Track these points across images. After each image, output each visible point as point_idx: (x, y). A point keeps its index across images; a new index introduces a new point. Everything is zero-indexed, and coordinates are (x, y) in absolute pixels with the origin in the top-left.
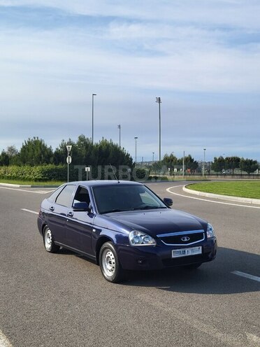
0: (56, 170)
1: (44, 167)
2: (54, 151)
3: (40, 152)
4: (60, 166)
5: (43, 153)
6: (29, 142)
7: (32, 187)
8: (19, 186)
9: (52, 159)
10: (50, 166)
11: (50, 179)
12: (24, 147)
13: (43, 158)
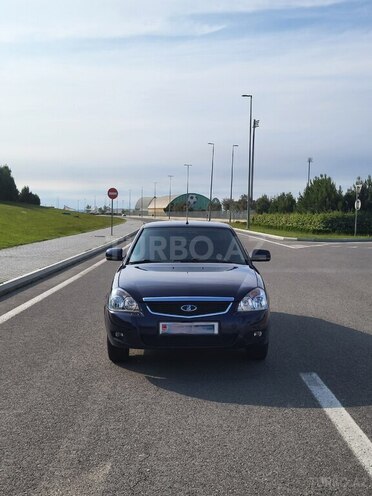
0: (343, 218)
1: (327, 215)
2: (344, 194)
3: (325, 194)
4: (349, 214)
5: (329, 196)
6: (315, 182)
7: (298, 240)
8: (282, 238)
9: (340, 204)
10: (336, 214)
11: (334, 231)
12: (308, 188)
13: (328, 203)
